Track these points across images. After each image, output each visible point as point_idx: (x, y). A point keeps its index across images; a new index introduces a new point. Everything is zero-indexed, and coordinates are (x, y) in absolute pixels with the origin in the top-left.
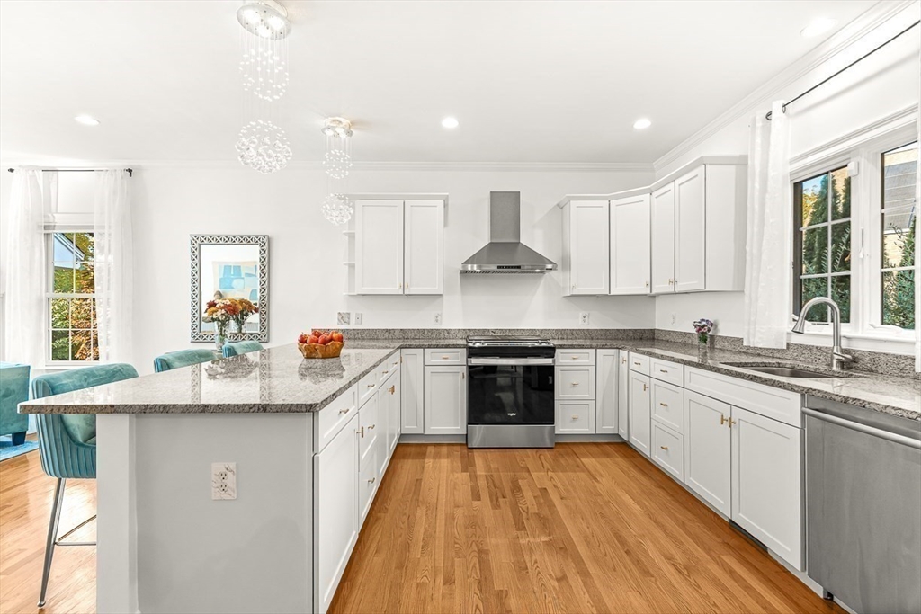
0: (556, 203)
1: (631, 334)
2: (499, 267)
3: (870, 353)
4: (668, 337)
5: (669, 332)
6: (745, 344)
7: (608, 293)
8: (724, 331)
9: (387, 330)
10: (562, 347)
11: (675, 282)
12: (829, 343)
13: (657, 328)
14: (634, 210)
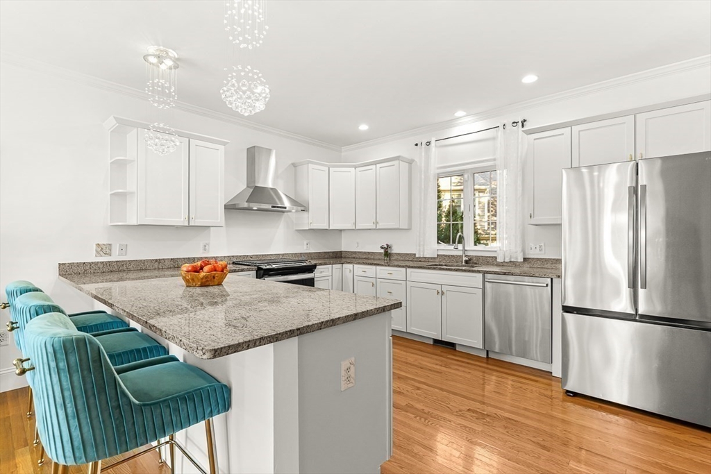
0: (290, 162)
1: (331, 255)
2: (273, 207)
3: (476, 256)
4: (354, 256)
5: (355, 253)
6: (417, 256)
7: (328, 228)
8: (395, 250)
9: (156, 260)
10: (321, 264)
11: (377, 223)
12: (460, 253)
13: (343, 250)
14: (345, 176)
